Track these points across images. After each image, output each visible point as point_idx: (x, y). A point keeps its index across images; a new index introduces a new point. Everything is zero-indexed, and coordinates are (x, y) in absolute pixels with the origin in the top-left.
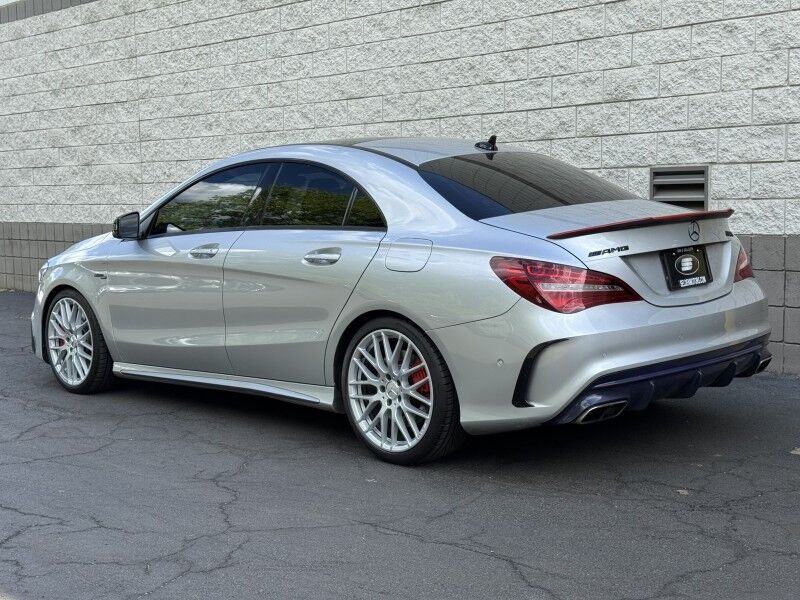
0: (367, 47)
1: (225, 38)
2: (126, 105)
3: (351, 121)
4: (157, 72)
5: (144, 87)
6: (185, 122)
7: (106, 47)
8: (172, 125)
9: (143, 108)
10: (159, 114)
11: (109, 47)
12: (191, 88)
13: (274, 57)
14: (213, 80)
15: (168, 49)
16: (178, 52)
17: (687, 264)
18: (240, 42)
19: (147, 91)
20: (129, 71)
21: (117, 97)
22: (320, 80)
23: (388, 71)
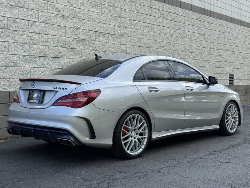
0: (192, 40)
1: (157, 24)
2: (113, 36)
3: (189, 58)
4: (130, 27)
5: (124, 31)
6: (142, 49)
7: (103, 7)
8: (136, 49)
9: (122, 39)
10: (131, 44)
11: (105, 8)
12: (144, 37)
13: (171, 35)
14: (153, 36)
15: (136, 20)
16: (139, 22)
17: (35, 95)
18: (162, 27)
19: (125, 33)
20: (116, 22)
21: (110, 31)
22: (183, 45)
23: (196, 47)
